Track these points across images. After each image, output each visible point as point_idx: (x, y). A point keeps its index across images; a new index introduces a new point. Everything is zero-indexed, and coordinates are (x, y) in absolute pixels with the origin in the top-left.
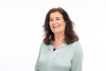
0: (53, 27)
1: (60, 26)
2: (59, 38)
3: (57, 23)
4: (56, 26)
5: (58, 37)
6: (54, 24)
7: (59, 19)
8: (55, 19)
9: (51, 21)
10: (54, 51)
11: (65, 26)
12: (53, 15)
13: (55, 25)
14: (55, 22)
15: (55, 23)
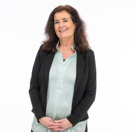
0: (60, 31)
1: (68, 30)
2: (67, 46)
3: (65, 26)
4: (64, 30)
5: (67, 44)
6: (60, 28)
7: (66, 21)
8: (61, 22)
9: (56, 23)
10: (64, 61)
11: (75, 29)
12: (58, 16)
13: (62, 29)
14: (62, 24)
15: (61, 26)
